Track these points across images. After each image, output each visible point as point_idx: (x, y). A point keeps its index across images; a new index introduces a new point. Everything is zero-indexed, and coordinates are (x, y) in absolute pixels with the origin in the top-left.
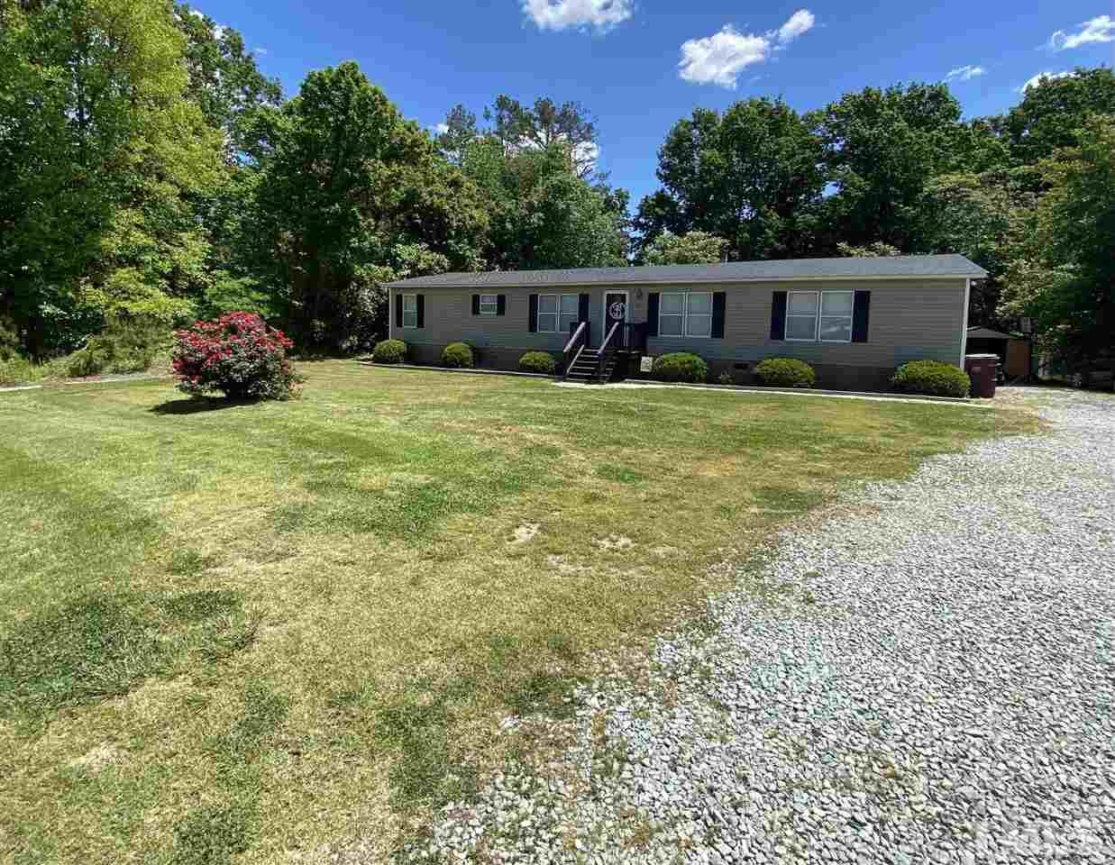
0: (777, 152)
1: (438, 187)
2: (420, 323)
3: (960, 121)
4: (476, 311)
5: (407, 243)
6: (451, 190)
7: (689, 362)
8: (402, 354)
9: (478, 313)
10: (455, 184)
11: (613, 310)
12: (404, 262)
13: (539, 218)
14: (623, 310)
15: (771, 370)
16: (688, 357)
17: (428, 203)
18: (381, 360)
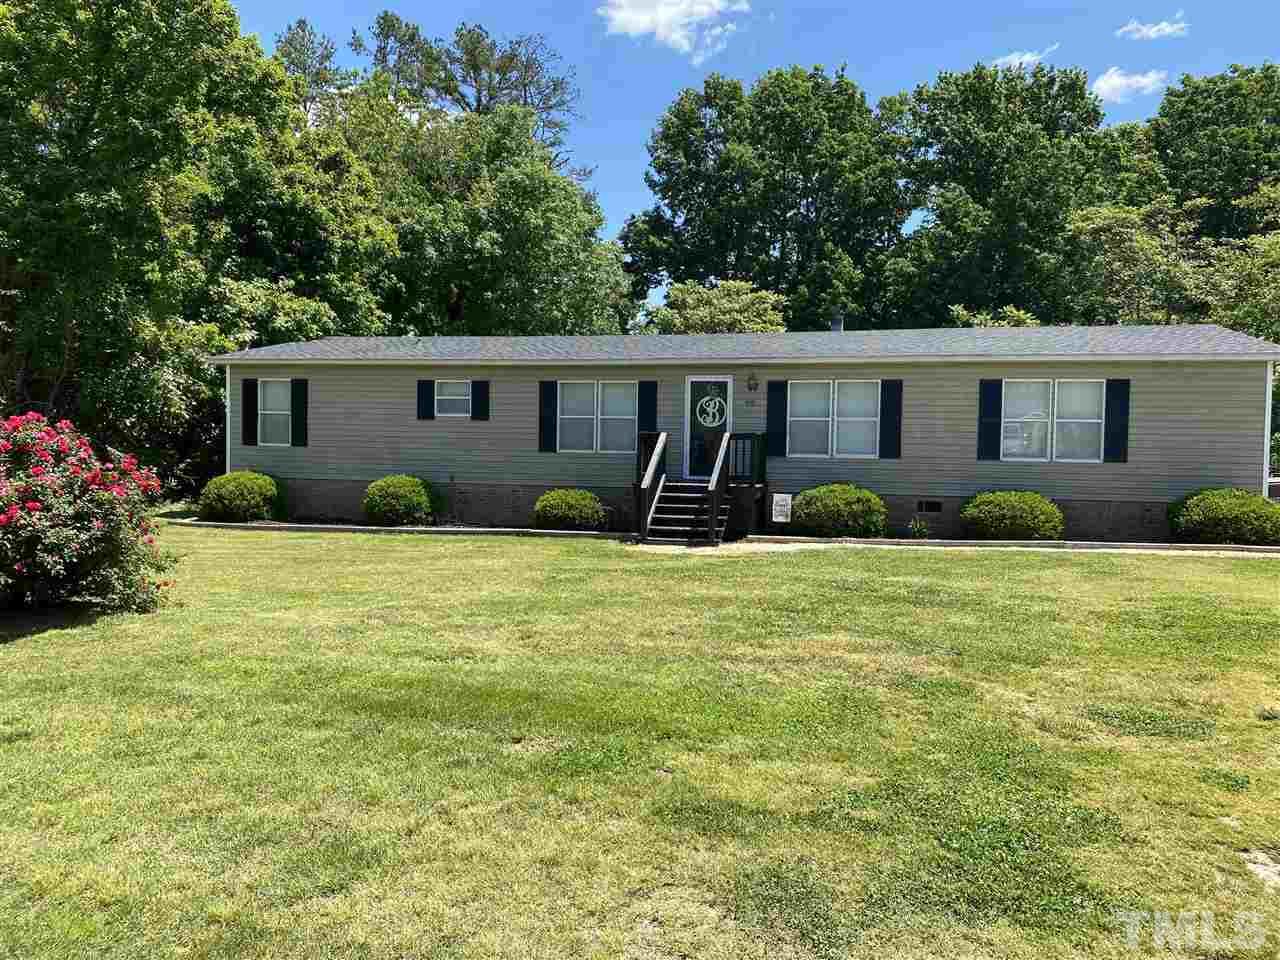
0: (841, 156)
1: (304, 170)
2: (300, 436)
3: (1103, 127)
4: (425, 410)
5: (243, 274)
6: (328, 178)
7: (859, 500)
8: (268, 500)
9: (432, 417)
10: (334, 164)
11: (703, 411)
12: (240, 313)
13: (494, 243)
14: (721, 411)
15: (997, 512)
16: (852, 493)
17: (287, 198)
18: (223, 513)
